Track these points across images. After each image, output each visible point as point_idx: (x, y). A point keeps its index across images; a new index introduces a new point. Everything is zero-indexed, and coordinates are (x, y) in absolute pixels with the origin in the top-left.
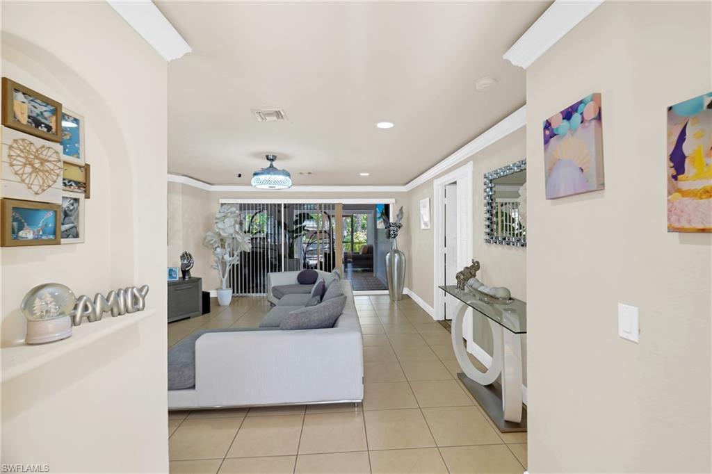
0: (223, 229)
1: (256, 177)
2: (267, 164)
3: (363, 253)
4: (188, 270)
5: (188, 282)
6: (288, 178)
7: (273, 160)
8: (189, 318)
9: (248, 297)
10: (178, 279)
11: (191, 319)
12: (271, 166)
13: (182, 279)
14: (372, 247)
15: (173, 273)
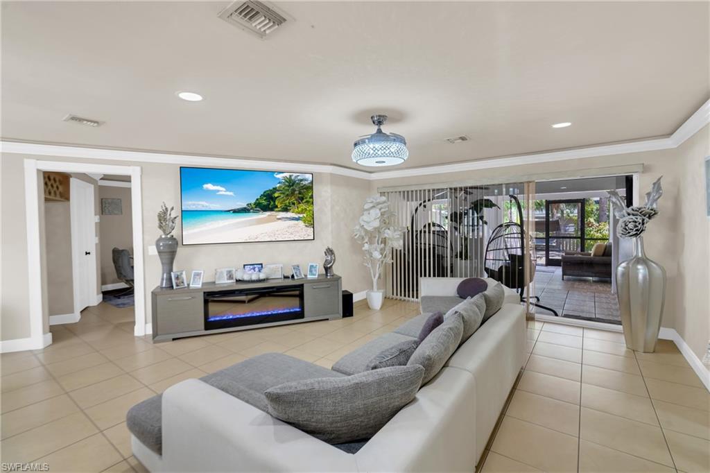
0: (368, 223)
1: (358, 148)
2: (373, 129)
3: (595, 255)
4: (331, 266)
5: (329, 280)
6: (402, 146)
7: (380, 123)
8: (328, 319)
9: (409, 301)
10: (317, 277)
11: (330, 322)
12: (379, 131)
13: (325, 276)
14: (611, 246)
15: (313, 269)
